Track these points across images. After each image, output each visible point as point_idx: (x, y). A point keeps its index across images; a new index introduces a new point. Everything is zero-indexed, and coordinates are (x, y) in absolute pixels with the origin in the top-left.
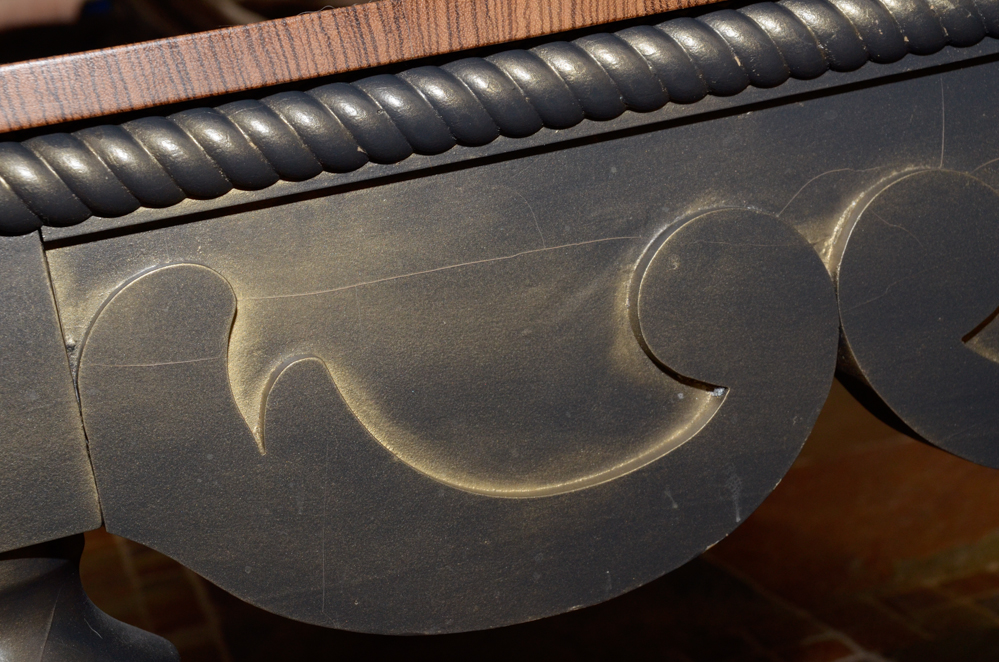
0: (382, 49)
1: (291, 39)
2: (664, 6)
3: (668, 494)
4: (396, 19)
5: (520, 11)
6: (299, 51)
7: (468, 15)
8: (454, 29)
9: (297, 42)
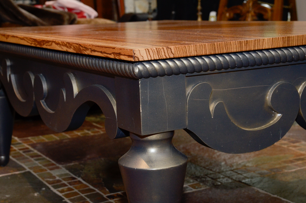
0: (244, 48)
1: (231, 45)
2: (288, 45)
3: (271, 132)
4: (246, 43)
5: (264, 44)
6: (232, 48)
7: (257, 44)
8: (254, 46)
9: (232, 46)
